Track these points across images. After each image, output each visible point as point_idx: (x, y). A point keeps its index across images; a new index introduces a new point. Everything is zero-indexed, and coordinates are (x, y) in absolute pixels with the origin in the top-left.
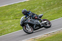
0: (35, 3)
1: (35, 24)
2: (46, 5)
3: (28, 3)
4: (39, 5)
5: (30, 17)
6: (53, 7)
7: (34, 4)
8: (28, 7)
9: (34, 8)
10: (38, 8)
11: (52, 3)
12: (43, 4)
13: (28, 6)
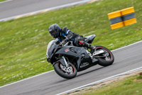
0: (34, 23)
1: (80, 57)
3: (17, 24)
4: (42, 29)
5: (68, 41)
7: (32, 27)
8: (19, 32)
9: (33, 34)
10: (41, 34)
11: (72, 22)
13: (18, 30)
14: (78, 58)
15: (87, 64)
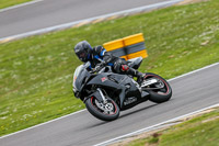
1: (124, 89)
2: (30, 67)
5: (104, 65)
6: (53, 72)
12: (20, 63)
14: (120, 90)
15: (133, 100)
